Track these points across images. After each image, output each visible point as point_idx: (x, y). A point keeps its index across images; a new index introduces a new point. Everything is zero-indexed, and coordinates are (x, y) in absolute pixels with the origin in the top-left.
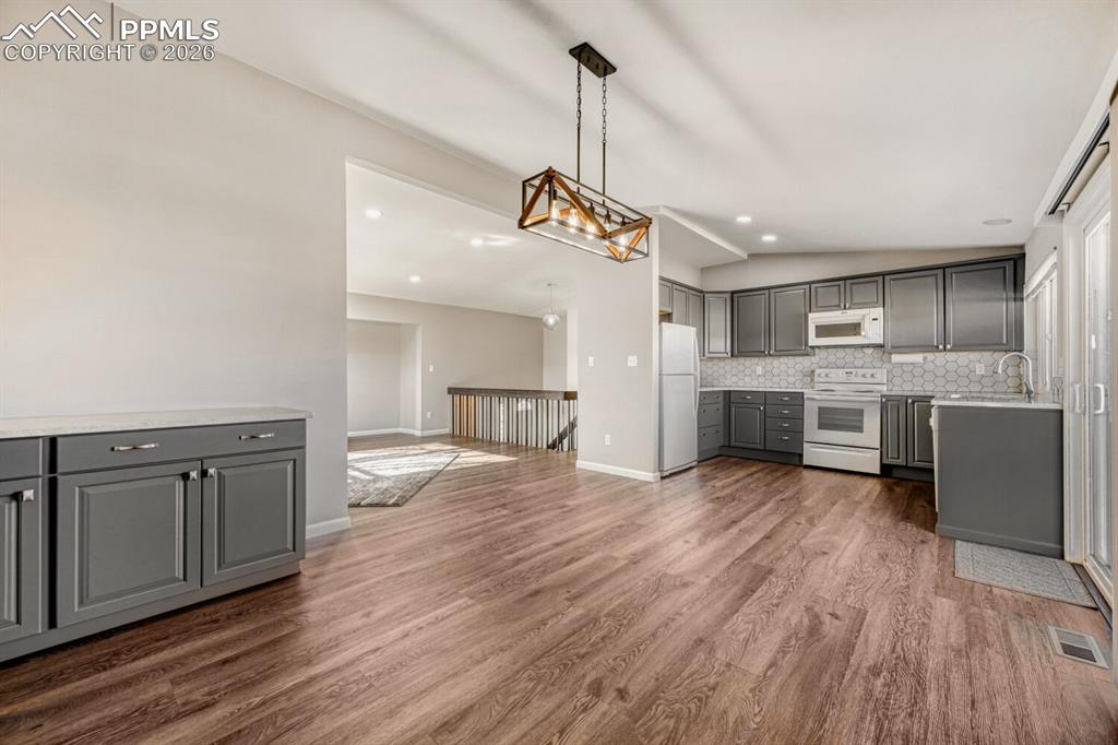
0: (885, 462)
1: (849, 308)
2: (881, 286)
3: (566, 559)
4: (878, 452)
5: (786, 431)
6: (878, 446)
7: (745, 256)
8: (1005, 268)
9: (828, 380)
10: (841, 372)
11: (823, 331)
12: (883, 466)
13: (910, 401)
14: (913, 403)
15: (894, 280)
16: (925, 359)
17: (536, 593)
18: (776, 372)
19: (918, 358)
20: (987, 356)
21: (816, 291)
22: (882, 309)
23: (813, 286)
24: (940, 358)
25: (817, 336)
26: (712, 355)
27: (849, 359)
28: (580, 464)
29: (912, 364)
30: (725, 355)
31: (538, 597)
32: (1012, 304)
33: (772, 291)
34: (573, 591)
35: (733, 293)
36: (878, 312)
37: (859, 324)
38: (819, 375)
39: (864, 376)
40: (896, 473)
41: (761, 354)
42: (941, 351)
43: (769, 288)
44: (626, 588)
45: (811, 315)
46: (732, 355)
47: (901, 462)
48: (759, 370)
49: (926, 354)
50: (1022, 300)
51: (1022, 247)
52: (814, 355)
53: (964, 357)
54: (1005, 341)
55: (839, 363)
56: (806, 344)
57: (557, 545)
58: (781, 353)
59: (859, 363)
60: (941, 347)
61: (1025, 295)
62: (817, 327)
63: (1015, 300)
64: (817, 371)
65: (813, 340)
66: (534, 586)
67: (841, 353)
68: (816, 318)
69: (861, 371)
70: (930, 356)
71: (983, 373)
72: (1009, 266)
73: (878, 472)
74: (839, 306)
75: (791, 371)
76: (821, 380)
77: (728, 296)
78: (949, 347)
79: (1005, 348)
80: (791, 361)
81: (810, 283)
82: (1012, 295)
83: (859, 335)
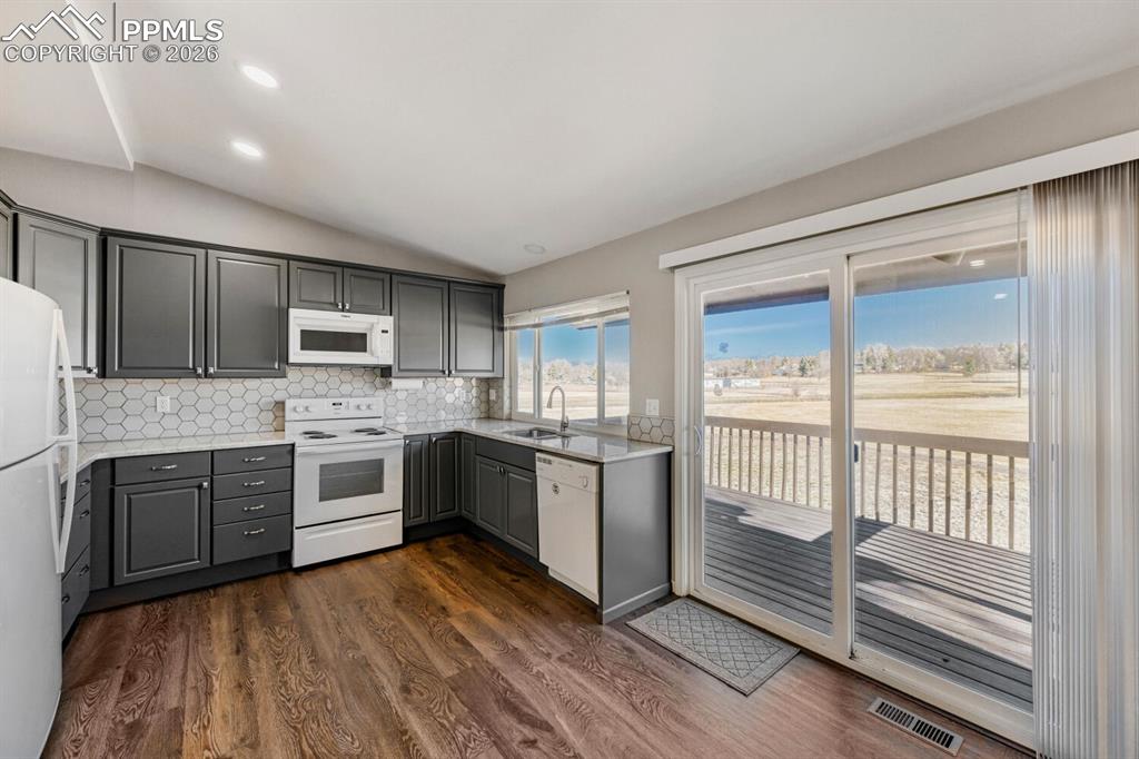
9: (309, 416)
10: (326, 403)
11: (312, 340)
22: (390, 317)
23: (293, 263)
25: (303, 348)
35: (106, 232)
36: (387, 322)
37: (364, 336)
38: (295, 409)
39: (358, 407)
45: (292, 312)
46: (103, 374)
48: (165, 405)
59: (346, 389)
62: (302, 331)
64: (289, 404)
65: (296, 354)
67: (321, 375)
68: (301, 319)
69: (357, 401)
74: (335, 304)
75: (237, 404)
81: (286, 258)
83: (365, 351)
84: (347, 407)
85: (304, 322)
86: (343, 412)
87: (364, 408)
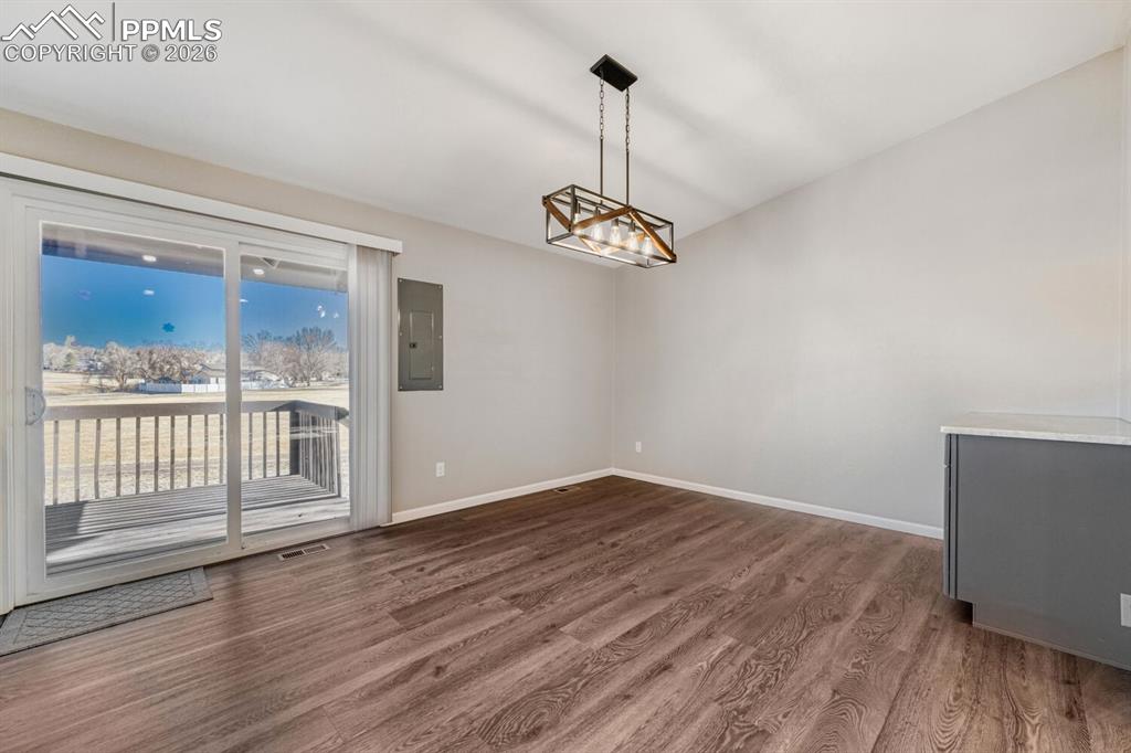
3: (646, 634)
17: (667, 593)
31: (664, 588)
34: (631, 593)
44: (578, 595)
57: (664, 667)
66: (673, 599)
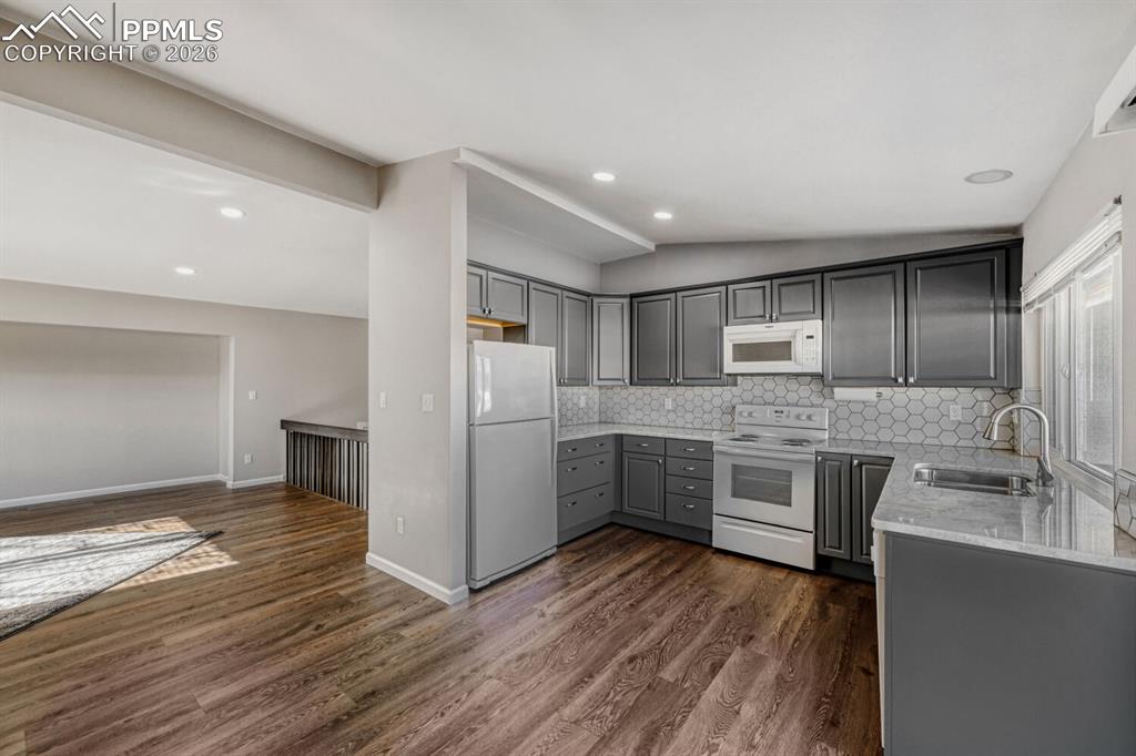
0: (820, 552)
1: (777, 320)
2: (818, 288)
4: (812, 535)
5: (691, 496)
6: (812, 528)
7: (651, 247)
8: (992, 261)
9: (752, 420)
10: (769, 410)
11: (746, 352)
12: (819, 558)
13: (856, 462)
14: (860, 465)
15: (836, 279)
16: (879, 395)
18: (689, 406)
19: (869, 394)
20: (965, 395)
21: (735, 295)
22: (820, 321)
23: (731, 287)
24: (899, 394)
25: (735, 360)
26: (602, 383)
27: (780, 391)
28: (372, 558)
29: (863, 402)
30: (622, 383)
32: (1003, 317)
33: (680, 294)
35: (632, 296)
36: (814, 326)
37: (788, 344)
38: (741, 413)
39: (798, 417)
40: (836, 569)
41: (666, 382)
42: (900, 386)
43: (675, 291)
45: (726, 330)
46: (631, 384)
47: (842, 553)
48: (669, 404)
49: (881, 390)
50: (1019, 311)
51: (1017, 229)
52: (735, 385)
53: (932, 395)
54: (992, 375)
55: (769, 397)
56: (721, 371)
58: (691, 382)
59: (792, 397)
60: (900, 380)
61: (1023, 304)
62: (734, 345)
63: (1008, 310)
64: (739, 408)
65: (730, 366)
67: (769, 384)
68: (735, 334)
69: (795, 411)
70: (886, 391)
71: (960, 418)
72: (998, 259)
73: (810, 566)
74: (764, 316)
76: (744, 421)
77: (626, 301)
78: (911, 380)
79: (993, 383)
80: (707, 392)
81: (726, 284)
82: (1002, 303)
83: (790, 359)
84: (788, 416)
85: (734, 337)
86: (785, 421)
87: (804, 418)
